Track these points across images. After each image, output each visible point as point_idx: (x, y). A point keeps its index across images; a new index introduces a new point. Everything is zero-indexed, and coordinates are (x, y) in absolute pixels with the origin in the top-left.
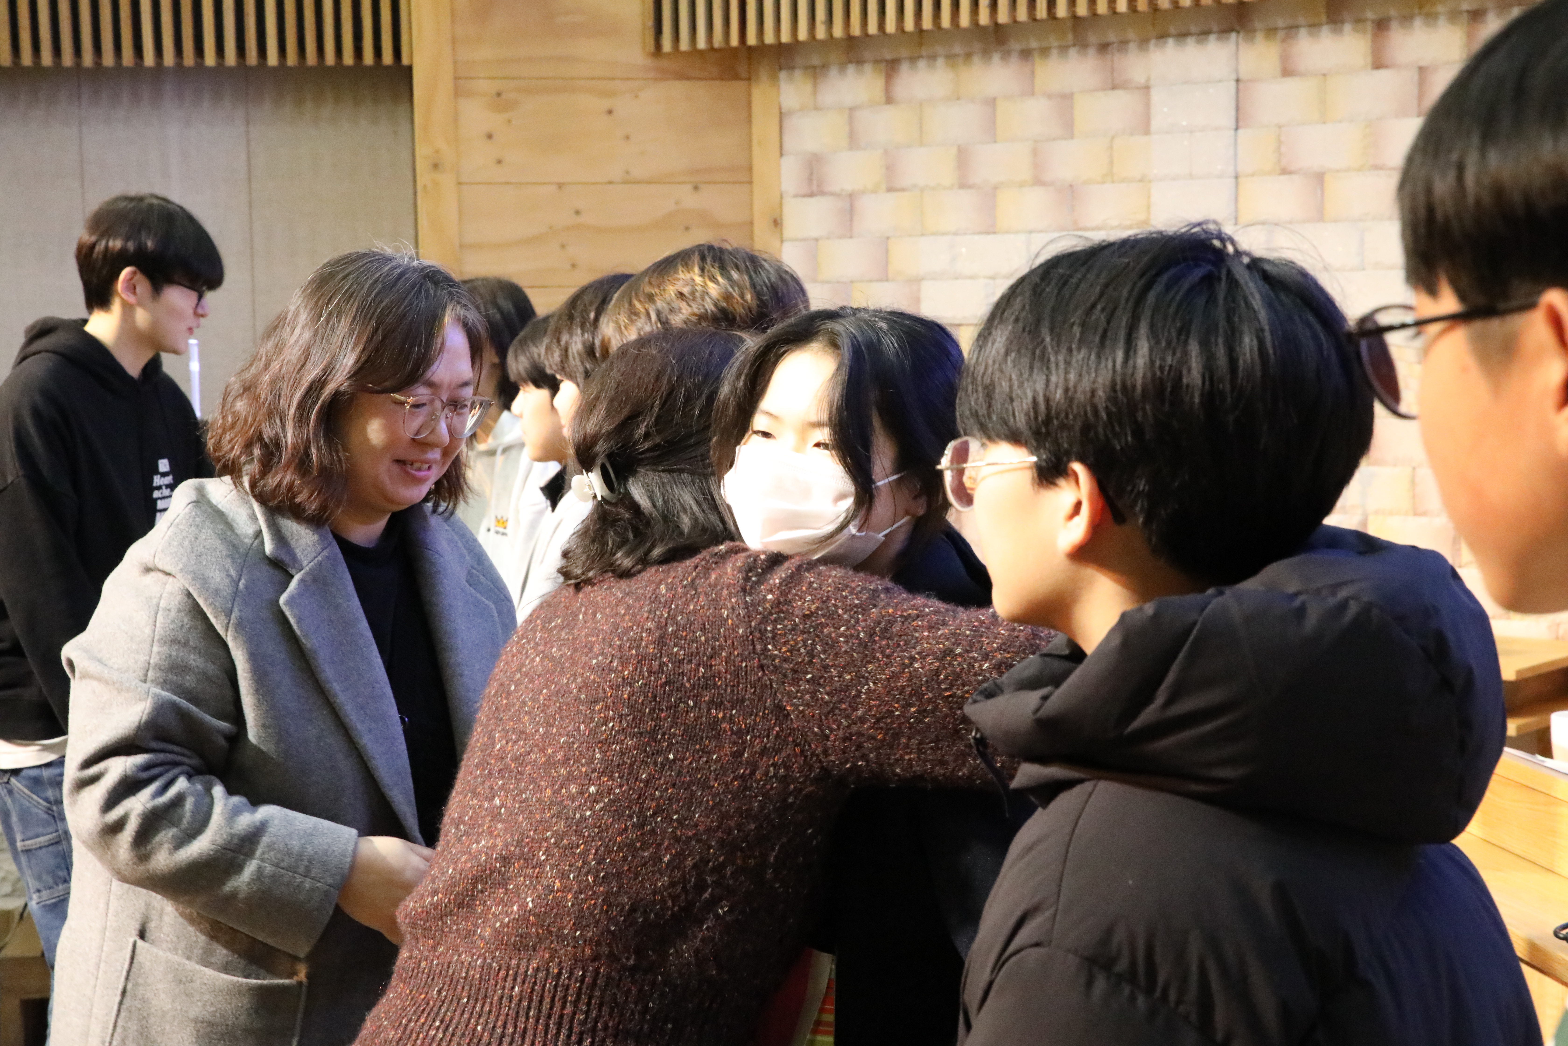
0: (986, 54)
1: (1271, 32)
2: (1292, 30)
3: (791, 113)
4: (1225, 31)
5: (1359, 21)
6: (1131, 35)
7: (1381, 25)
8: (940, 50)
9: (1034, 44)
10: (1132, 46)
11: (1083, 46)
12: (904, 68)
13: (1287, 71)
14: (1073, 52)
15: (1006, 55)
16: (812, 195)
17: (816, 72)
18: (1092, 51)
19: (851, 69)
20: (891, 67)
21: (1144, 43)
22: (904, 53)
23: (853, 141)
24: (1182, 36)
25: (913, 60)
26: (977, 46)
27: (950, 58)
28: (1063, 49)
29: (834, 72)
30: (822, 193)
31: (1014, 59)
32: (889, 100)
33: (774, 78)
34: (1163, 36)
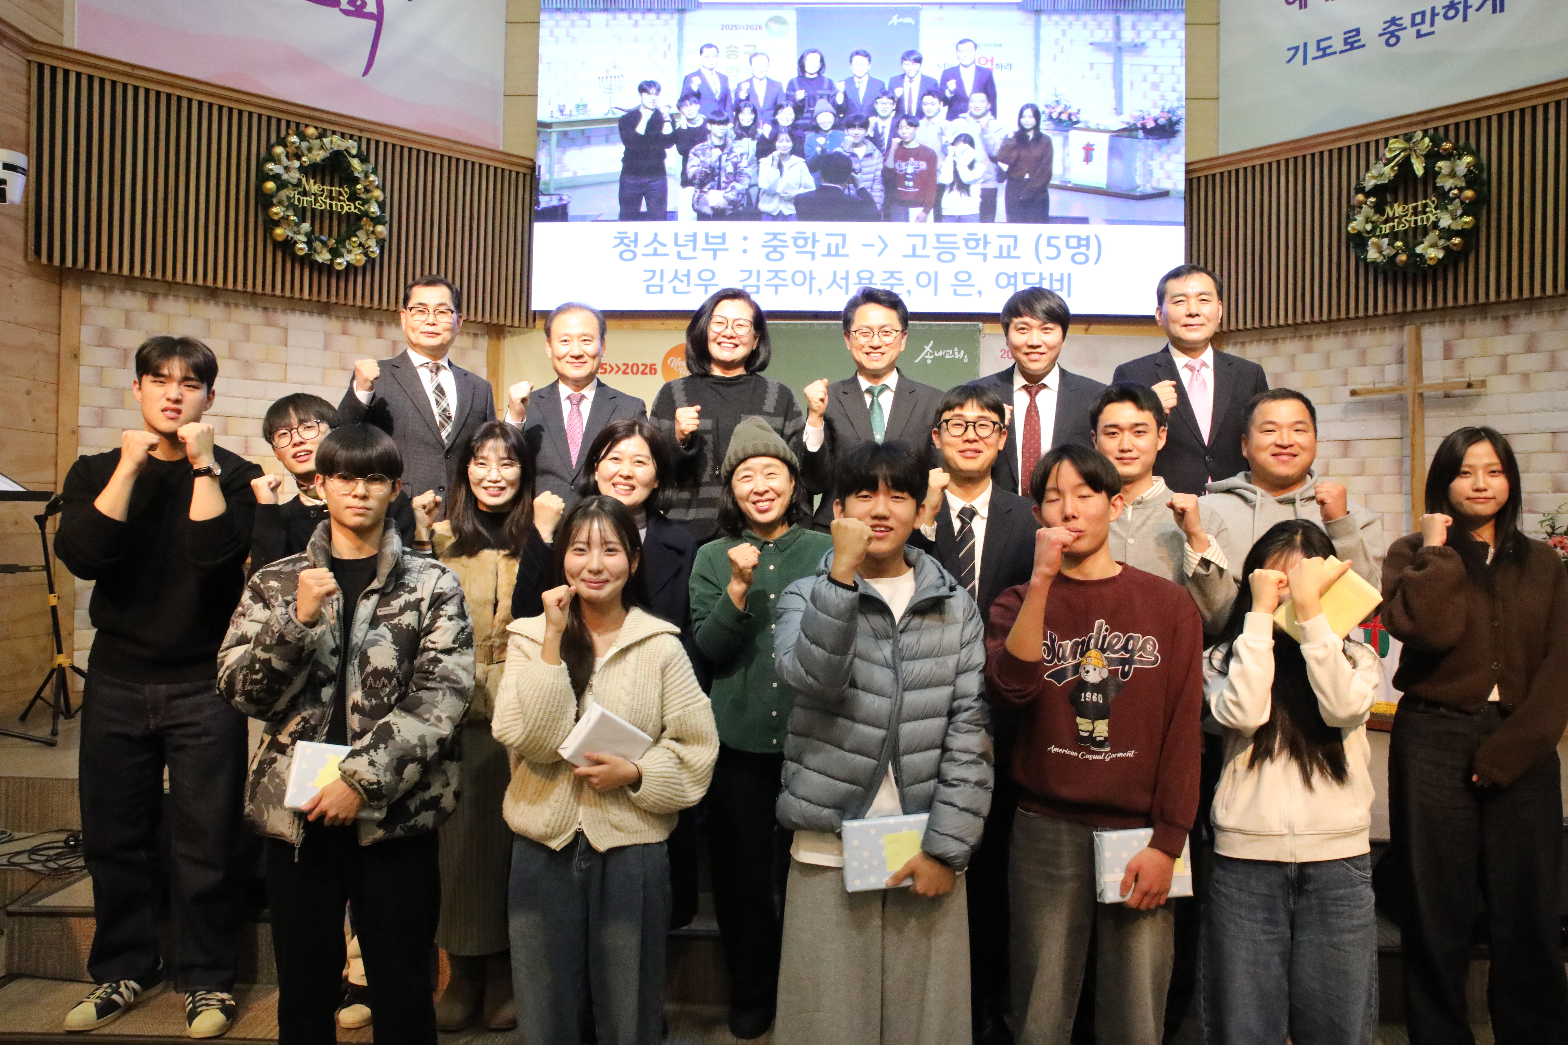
0: (206, 300)
1: (338, 317)
2: (346, 318)
3: (88, 306)
4: (320, 313)
5: (372, 320)
6: (279, 307)
7: (380, 323)
8: (181, 294)
9: (231, 301)
10: (279, 311)
11: (256, 306)
12: (161, 298)
13: (345, 332)
14: (251, 308)
15: (217, 303)
16: (101, 346)
17: (107, 290)
18: (260, 309)
19: (128, 293)
20: (153, 296)
21: (284, 311)
22: (160, 291)
23: (128, 325)
24: (302, 311)
25: (166, 295)
26: (201, 296)
27: (187, 298)
28: (246, 306)
29: (117, 292)
30: (108, 346)
31: (222, 306)
32: (151, 310)
33: (78, 288)
34: (293, 310)
